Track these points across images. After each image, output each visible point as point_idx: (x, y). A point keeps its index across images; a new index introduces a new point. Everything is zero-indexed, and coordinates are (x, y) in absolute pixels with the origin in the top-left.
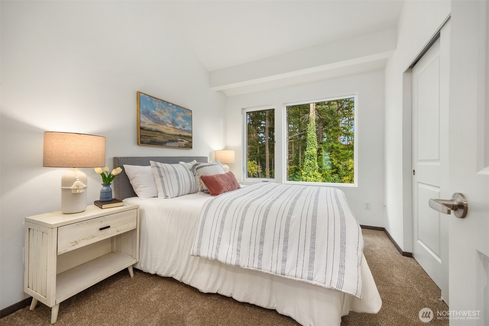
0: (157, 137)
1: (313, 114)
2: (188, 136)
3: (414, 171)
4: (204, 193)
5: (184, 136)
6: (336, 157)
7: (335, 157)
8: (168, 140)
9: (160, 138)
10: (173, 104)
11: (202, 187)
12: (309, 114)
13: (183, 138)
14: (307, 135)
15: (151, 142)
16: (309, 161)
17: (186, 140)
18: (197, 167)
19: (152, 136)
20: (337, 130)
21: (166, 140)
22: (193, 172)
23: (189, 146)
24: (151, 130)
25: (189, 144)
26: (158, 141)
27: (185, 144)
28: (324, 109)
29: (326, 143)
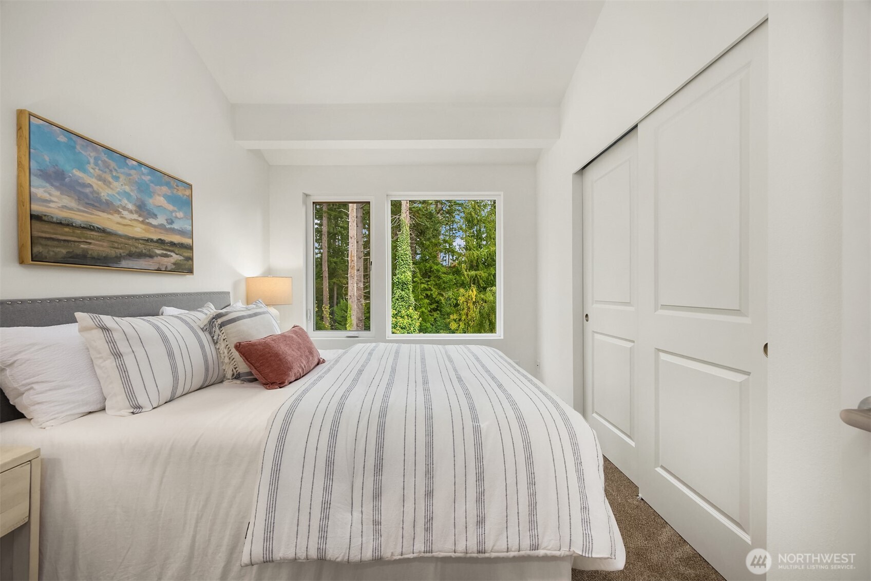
0: (90, 243)
1: (405, 215)
2: (182, 244)
3: (587, 315)
4: (242, 380)
5: (173, 244)
6: (436, 284)
7: (434, 285)
8: (127, 252)
9: (102, 246)
10: (140, 164)
11: (235, 368)
12: (400, 215)
13: (170, 248)
14: (397, 249)
15: (70, 258)
16: (401, 292)
17: (177, 254)
18: (220, 321)
19: (75, 242)
20: (436, 244)
21: (119, 251)
22: (210, 333)
23: (185, 268)
24: (69, 225)
25: (185, 262)
26: (95, 255)
27: (174, 264)
28: (420, 210)
29: (421, 262)
